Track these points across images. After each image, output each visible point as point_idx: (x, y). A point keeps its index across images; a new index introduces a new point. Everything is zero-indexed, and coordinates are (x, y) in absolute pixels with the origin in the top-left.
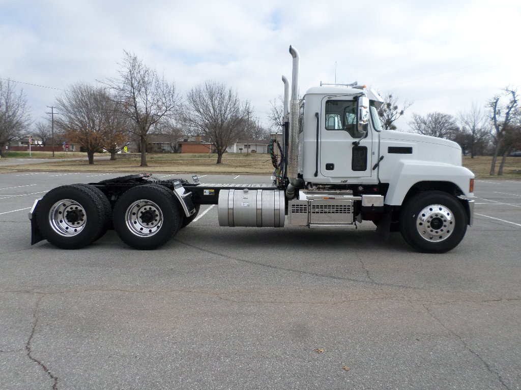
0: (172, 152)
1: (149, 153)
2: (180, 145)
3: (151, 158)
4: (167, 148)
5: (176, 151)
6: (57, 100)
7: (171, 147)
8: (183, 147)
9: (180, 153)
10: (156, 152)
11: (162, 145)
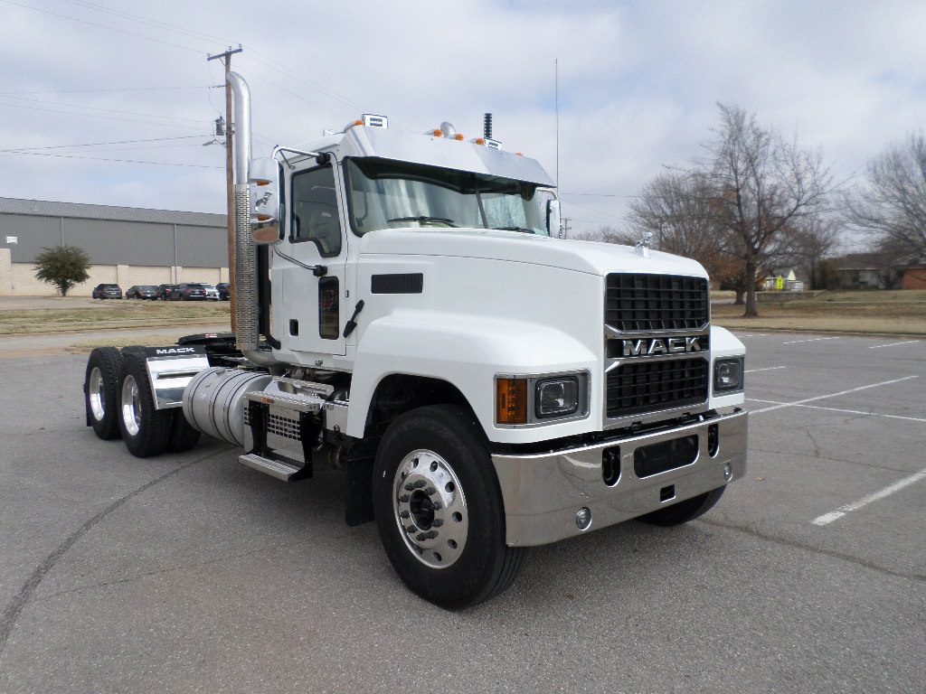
0: (881, 286)
1: (830, 290)
2: (901, 274)
3: (829, 300)
4: (869, 278)
5: (890, 285)
6: (632, 207)
7: (879, 276)
8: (907, 277)
9: (899, 289)
10: (846, 288)
11: (861, 274)
